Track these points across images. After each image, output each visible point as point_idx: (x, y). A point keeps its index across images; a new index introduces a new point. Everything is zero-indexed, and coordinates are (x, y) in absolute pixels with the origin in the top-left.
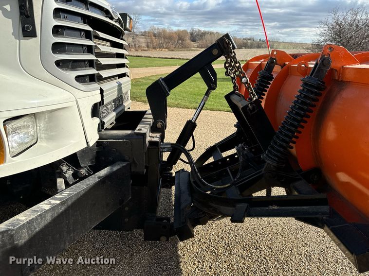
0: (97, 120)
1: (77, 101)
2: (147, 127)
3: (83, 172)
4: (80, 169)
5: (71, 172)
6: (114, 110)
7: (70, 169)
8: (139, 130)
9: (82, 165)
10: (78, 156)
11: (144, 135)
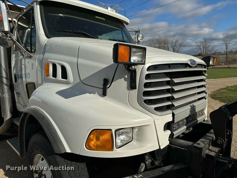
0: (169, 132)
1: (154, 121)
2: (206, 143)
3: (157, 163)
4: (156, 161)
5: (150, 161)
6: (186, 125)
7: (150, 159)
8: (197, 144)
9: (157, 158)
10: (155, 152)
11: (201, 149)
